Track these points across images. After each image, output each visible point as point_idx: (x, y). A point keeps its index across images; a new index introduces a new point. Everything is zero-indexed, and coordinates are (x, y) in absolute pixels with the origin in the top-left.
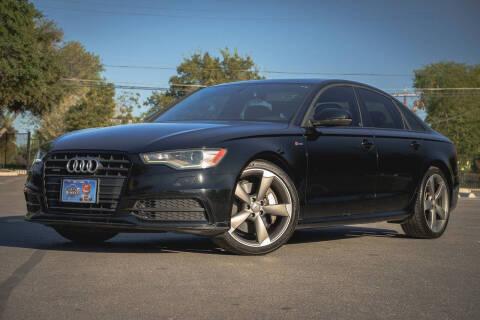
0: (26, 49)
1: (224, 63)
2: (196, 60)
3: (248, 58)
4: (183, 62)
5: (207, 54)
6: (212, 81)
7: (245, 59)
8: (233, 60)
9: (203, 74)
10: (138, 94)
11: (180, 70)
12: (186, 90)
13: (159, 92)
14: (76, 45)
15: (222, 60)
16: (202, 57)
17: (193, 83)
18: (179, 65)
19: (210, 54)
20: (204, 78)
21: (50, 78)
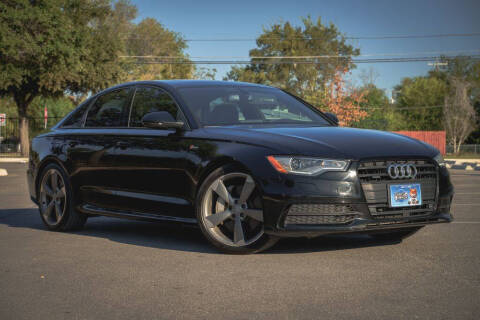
0: (55, 23)
1: (306, 32)
2: (276, 31)
3: (332, 26)
4: (263, 33)
5: (287, 24)
6: (293, 51)
7: (329, 27)
8: (316, 29)
9: (284, 45)
10: (215, 70)
11: (260, 42)
12: (266, 63)
13: (239, 66)
14: (152, 21)
15: (303, 29)
16: (282, 27)
17: (274, 55)
18: (258, 36)
19: (291, 23)
20: (285, 50)
21: (104, 55)
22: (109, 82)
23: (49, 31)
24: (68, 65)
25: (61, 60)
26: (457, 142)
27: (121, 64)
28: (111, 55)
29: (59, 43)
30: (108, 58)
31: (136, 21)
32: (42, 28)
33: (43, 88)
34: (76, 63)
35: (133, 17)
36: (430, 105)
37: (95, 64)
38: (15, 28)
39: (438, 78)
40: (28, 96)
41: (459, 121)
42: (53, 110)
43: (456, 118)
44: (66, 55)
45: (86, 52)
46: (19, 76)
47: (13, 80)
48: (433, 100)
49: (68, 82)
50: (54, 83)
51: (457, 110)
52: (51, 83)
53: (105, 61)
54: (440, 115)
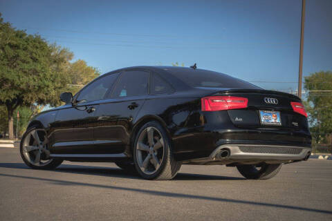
0: (43, 70)
23: (40, 74)
28: (64, 85)
29: (45, 80)
31: (72, 62)
32: (35, 72)
35: (71, 59)
38: (25, 72)
44: (48, 87)
46: (12, 95)
47: (9, 97)
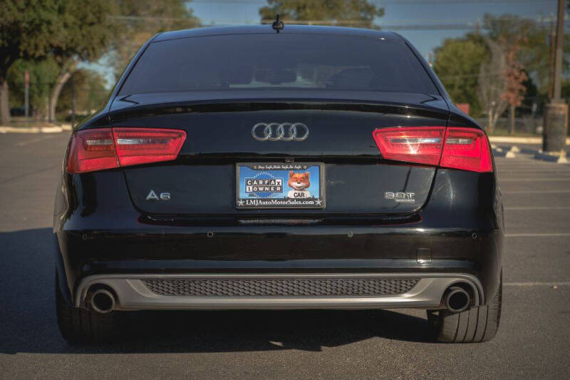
21: (91, 18)
22: (96, 47)
24: (51, 32)
25: (44, 28)
26: (493, 116)
27: (109, 27)
29: (41, 10)
30: (95, 20)
33: (25, 52)
34: (59, 31)
36: (465, 73)
37: (81, 27)
39: (475, 43)
40: (8, 59)
41: (496, 91)
42: (35, 73)
43: (493, 88)
44: (49, 23)
45: (70, 19)
48: (467, 67)
49: (51, 46)
50: (36, 47)
51: (494, 79)
52: (33, 47)
53: (92, 24)
54: (475, 85)
